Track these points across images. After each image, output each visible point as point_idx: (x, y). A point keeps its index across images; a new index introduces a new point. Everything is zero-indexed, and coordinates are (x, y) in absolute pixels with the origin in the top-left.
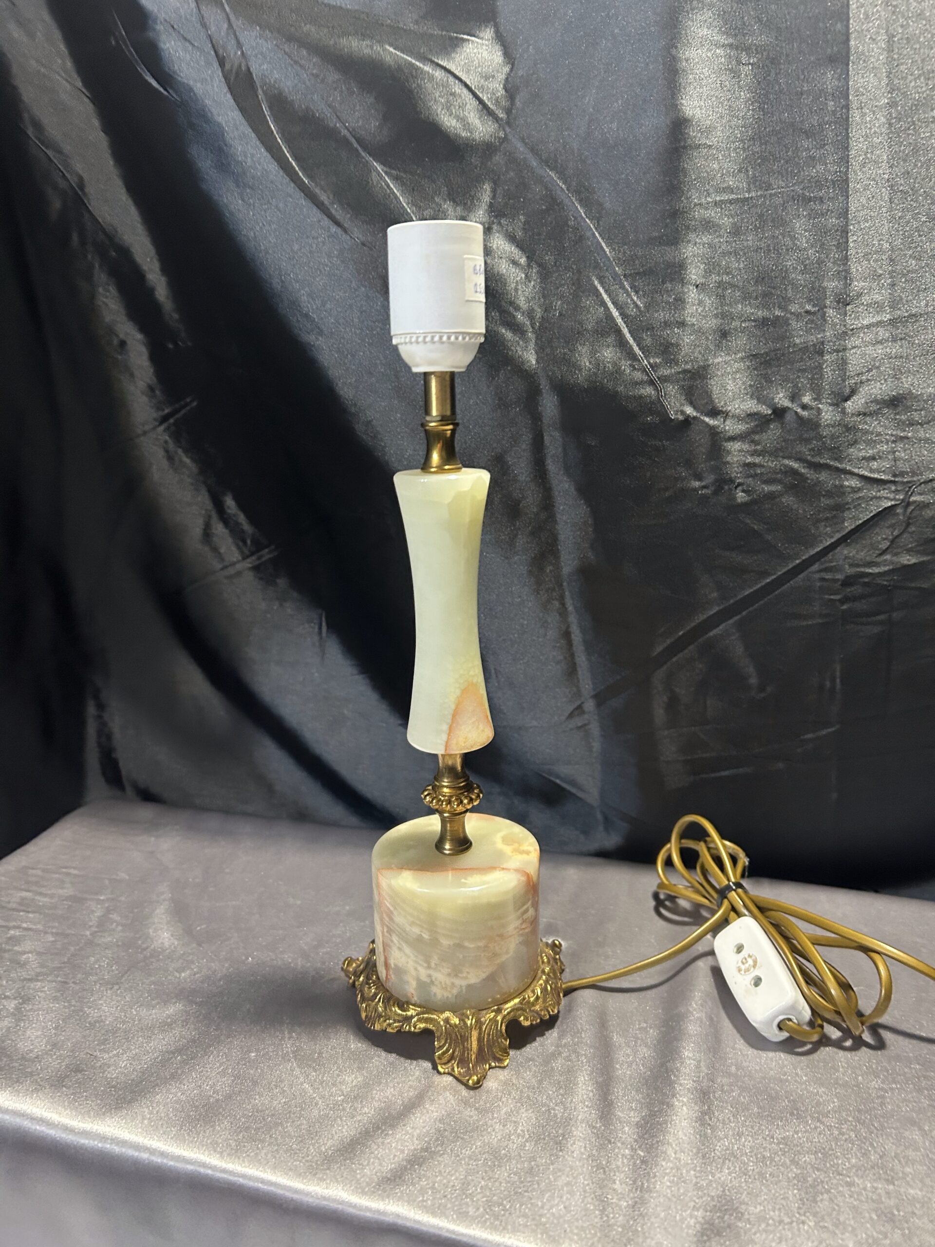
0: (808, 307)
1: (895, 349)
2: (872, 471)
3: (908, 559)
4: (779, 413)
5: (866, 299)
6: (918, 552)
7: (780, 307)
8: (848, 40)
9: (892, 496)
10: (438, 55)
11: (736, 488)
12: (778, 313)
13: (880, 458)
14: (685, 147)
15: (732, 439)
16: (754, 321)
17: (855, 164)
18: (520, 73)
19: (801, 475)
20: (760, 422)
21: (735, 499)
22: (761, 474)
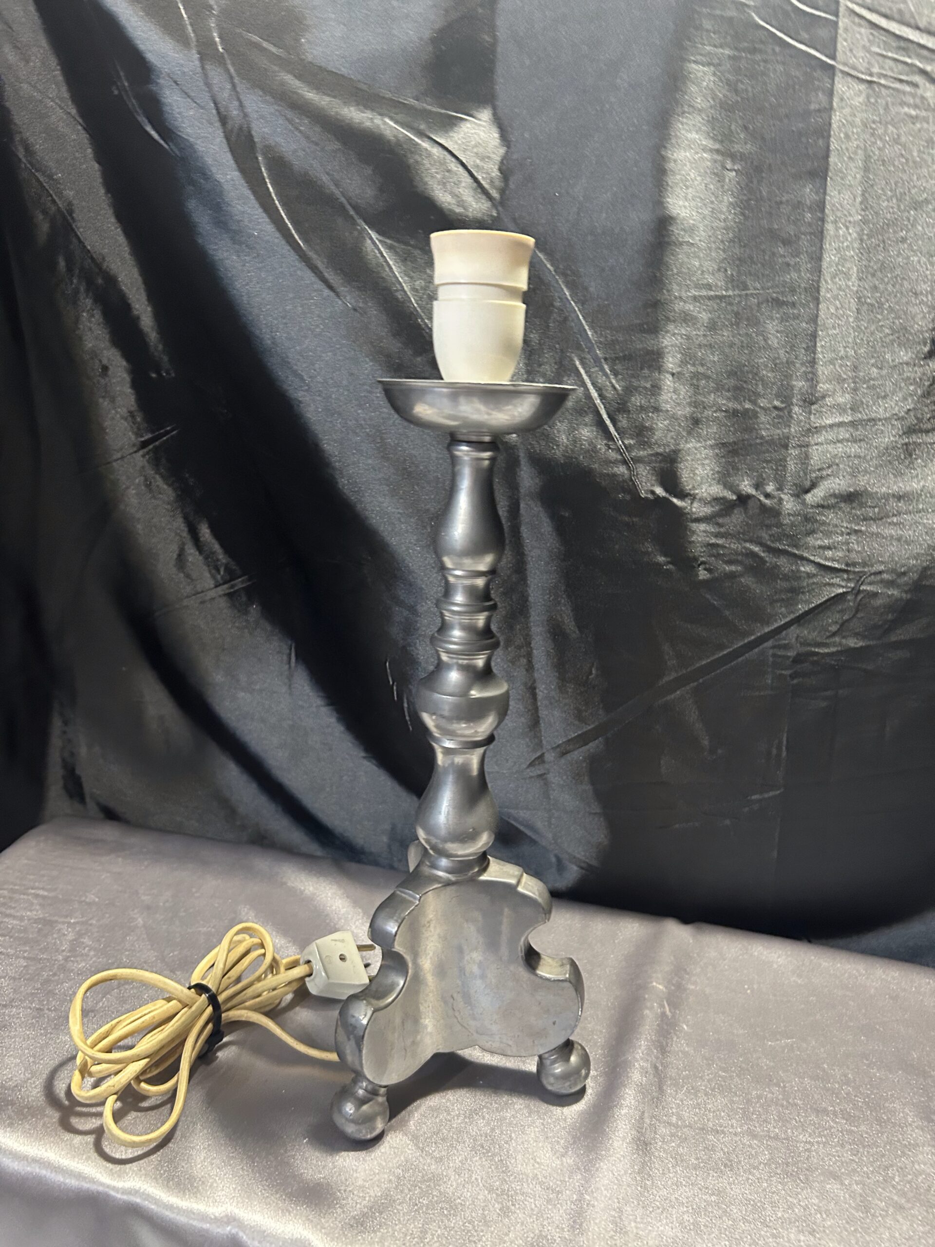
0: (777, 403)
1: (854, 449)
2: (826, 559)
3: (853, 643)
4: (743, 500)
5: (829, 401)
6: (864, 637)
7: (750, 401)
8: (827, 156)
9: (843, 584)
10: (436, 132)
11: (699, 565)
12: (748, 406)
13: (835, 548)
14: (668, 243)
15: (698, 520)
16: (726, 411)
17: (827, 275)
18: (515, 156)
19: (761, 558)
20: (726, 507)
21: (697, 575)
22: (723, 555)
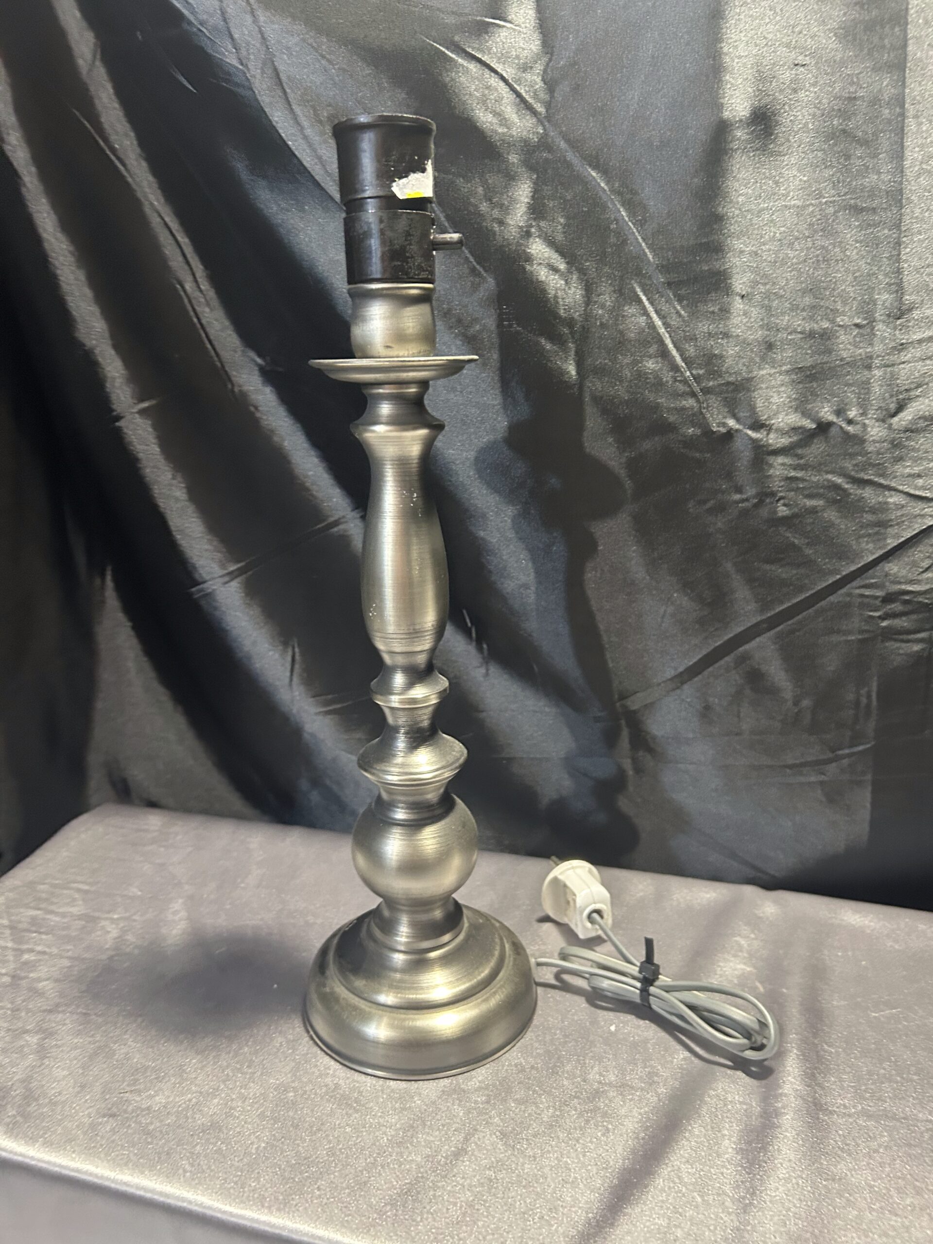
0: (857, 320)
2: (917, 488)
4: (823, 427)
5: (916, 314)
7: (828, 319)
8: (905, 46)
11: (778, 501)
12: (826, 325)
13: (926, 475)
15: (776, 452)
16: (801, 333)
17: (910, 175)
19: (845, 490)
20: (807, 437)
21: (775, 512)
22: (803, 488)
